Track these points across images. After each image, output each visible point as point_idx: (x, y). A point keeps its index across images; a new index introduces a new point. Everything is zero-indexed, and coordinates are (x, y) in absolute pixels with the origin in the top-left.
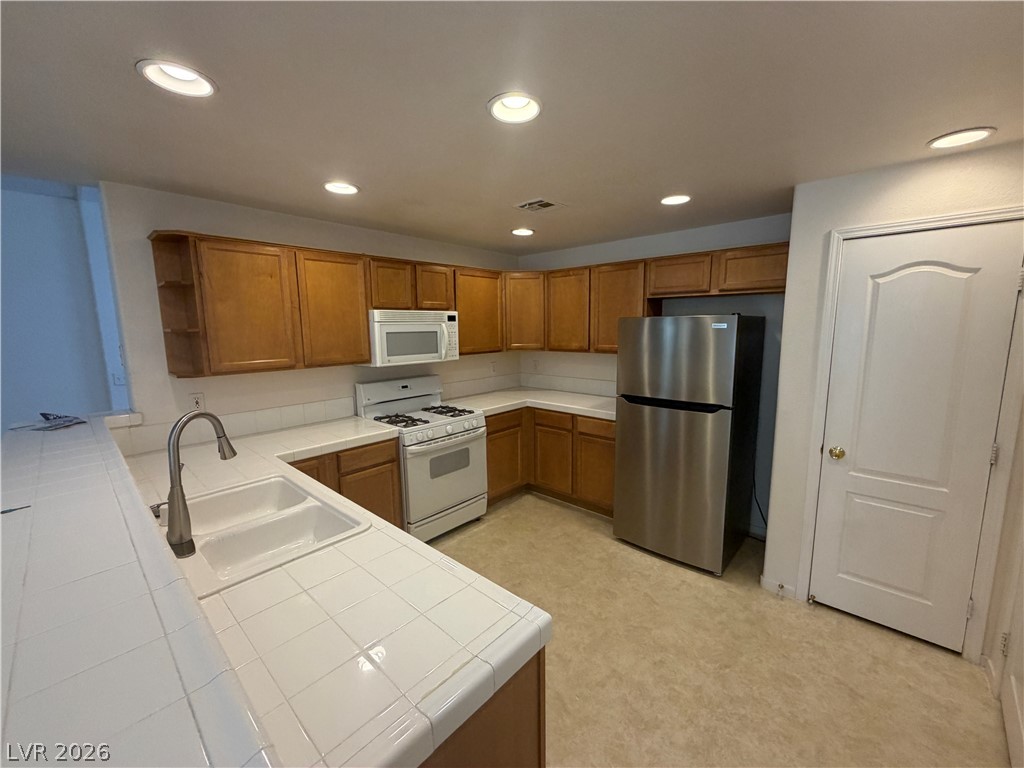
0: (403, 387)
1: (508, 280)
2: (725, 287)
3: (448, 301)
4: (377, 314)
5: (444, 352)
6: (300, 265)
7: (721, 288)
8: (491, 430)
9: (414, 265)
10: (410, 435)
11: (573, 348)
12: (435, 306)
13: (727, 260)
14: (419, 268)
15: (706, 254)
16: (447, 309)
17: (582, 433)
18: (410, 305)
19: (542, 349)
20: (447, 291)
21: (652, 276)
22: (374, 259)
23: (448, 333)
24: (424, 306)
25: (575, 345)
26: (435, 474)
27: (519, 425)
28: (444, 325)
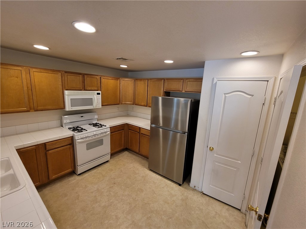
0: (81, 117)
1: (122, 81)
2: (186, 90)
3: (98, 88)
4: (66, 92)
5: (95, 105)
6: (32, 74)
7: (185, 90)
8: (112, 132)
9: (83, 75)
10: (78, 136)
11: (142, 105)
12: (92, 89)
13: (187, 82)
14: (85, 76)
15: (182, 79)
16: (98, 90)
17: (142, 134)
18: (82, 89)
19: (133, 104)
20: (97, 84)
21: (166, 84)
22: (66, 72)
23: (97, 99)
24: (87, 89)
25: (143, 104)
26: (88, 148)
27: (123, 130)
28: (95, 96)
